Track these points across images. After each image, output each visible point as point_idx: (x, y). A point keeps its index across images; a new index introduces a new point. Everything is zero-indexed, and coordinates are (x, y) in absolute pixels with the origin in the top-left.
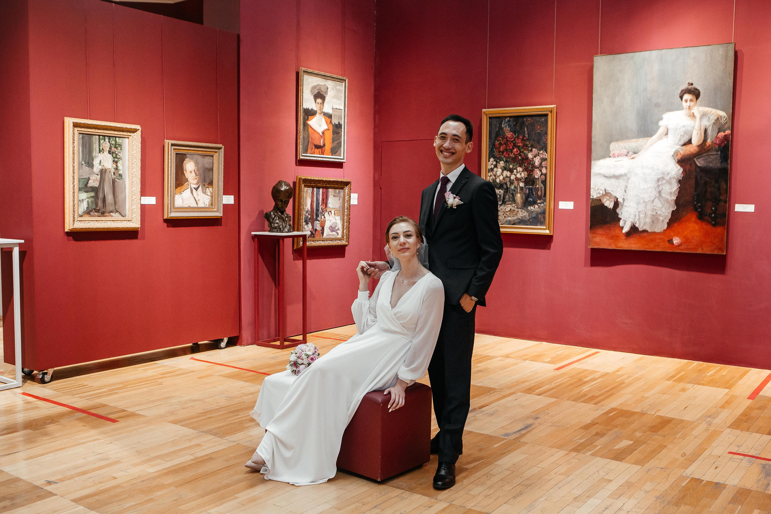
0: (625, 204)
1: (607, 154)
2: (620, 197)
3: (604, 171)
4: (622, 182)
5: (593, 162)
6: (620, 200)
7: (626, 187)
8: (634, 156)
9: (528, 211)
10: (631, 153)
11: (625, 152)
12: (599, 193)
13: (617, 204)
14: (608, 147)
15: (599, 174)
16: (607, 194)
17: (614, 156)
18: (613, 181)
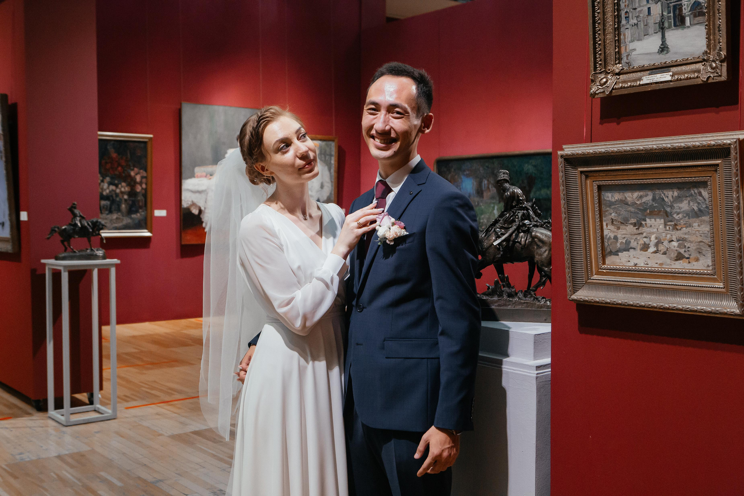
0: (206, 211)
1: (192, 175)
2: (203, 206)
3: (190, 187)
4: (203, 196)
5: (183, 181)
6: (203, 208)
7: (206, 199)
8: (211, 177)
9: (131, 218)
10: (208, 175)
11: (204, 174)
12: (188, 204)
13: (200, 211)
14: (193, 171)
15: (188, 190)
16: (194, 204)
17: (198, 177)
18: (197, 195)
